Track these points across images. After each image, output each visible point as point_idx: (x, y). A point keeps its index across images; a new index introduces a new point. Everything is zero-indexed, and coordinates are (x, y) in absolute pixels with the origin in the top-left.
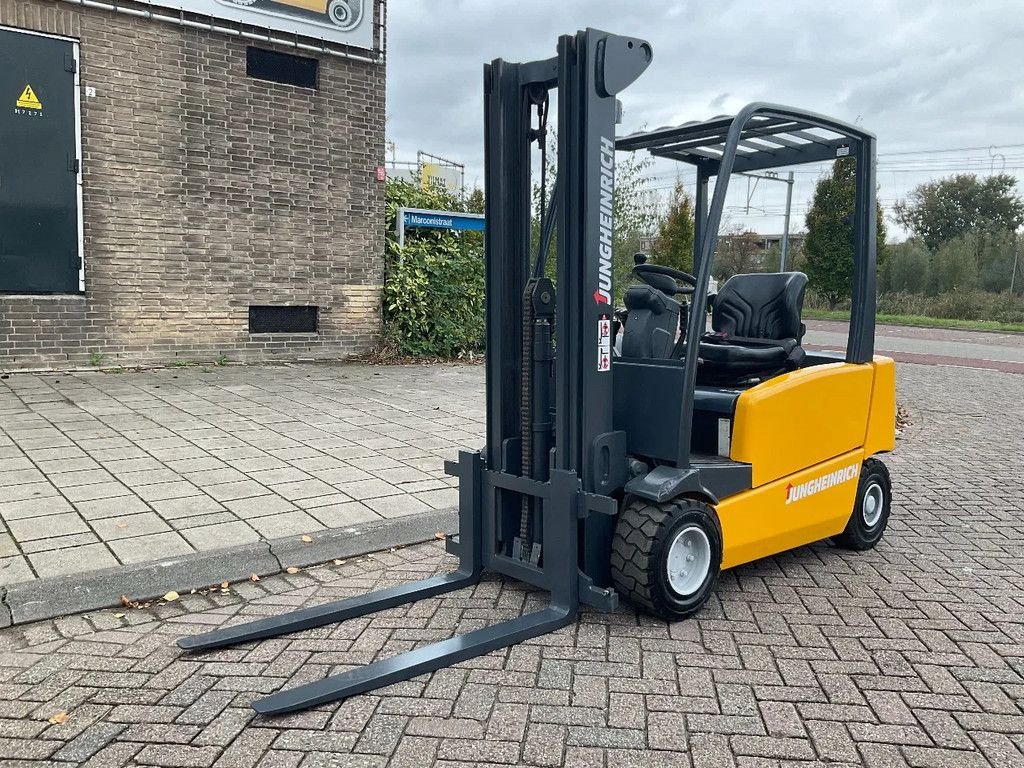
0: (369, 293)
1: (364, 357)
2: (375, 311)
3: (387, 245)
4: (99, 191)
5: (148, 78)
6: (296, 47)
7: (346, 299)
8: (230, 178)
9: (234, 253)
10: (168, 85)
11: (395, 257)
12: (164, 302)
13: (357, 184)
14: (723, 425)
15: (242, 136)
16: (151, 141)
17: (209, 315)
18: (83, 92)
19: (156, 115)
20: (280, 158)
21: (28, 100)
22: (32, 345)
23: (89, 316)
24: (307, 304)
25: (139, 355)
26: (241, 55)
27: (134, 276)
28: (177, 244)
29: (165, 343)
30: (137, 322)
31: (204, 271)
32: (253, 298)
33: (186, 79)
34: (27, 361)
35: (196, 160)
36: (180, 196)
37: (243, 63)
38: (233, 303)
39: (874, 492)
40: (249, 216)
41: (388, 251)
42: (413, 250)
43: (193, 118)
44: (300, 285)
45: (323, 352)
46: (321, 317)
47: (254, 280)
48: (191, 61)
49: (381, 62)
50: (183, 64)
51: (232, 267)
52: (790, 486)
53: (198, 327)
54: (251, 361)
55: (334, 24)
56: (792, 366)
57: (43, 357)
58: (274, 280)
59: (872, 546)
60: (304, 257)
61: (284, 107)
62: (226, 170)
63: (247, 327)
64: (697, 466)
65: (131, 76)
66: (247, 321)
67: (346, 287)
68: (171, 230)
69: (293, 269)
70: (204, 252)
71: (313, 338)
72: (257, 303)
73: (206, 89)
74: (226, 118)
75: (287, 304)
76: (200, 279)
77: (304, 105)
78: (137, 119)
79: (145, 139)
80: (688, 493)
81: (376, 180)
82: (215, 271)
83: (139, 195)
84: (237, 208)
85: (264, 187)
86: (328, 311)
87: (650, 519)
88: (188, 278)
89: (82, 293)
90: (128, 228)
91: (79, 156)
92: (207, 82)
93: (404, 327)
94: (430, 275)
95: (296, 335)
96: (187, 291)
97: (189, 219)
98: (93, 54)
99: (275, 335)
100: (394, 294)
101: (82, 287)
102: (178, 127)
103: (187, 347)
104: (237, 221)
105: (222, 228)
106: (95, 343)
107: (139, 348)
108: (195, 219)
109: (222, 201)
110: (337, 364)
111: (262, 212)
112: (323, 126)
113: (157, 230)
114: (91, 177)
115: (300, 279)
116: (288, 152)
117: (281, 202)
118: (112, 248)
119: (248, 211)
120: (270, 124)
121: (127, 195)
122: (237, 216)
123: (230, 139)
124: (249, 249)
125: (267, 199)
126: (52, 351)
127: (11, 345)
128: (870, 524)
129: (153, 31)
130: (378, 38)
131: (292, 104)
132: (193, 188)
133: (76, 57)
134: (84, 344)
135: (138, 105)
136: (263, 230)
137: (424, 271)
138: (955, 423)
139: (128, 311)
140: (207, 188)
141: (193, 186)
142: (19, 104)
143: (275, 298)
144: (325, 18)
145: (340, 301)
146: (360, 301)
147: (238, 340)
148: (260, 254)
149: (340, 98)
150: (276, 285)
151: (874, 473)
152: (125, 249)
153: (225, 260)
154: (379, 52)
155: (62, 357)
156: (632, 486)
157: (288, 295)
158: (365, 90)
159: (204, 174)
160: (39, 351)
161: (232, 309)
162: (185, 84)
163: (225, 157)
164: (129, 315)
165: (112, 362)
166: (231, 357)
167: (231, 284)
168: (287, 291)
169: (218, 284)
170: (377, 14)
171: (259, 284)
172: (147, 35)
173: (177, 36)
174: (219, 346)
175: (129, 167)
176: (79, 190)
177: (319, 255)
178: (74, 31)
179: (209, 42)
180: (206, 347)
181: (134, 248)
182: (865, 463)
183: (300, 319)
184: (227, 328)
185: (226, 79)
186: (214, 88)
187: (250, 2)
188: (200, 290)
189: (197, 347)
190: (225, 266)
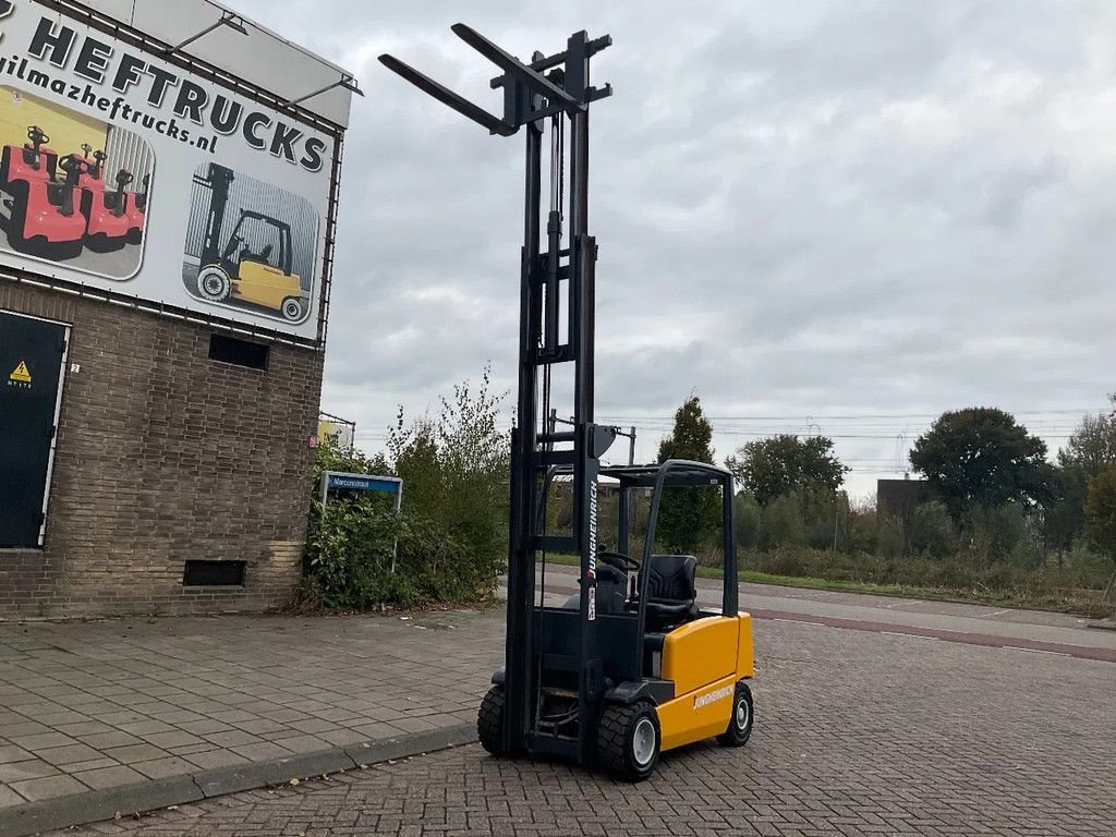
0: (292, 549)
1: (284, 609)
2: (297, 565)
3: (312, 505)
4: (69, 455)
5: (125, 358)
6: (253, 336)
7: (271, 554)
8: (183, 445)
9: (178, 511)
10: (142, 364)
11: (318, 515)
12: (111, 556)
13: (292, 451)
14: (656, 656)
15: (199, 408)
16: (121, 411)
17: (150, 569)
18: (68, 368)
19: (128, 389)
20: (229, 428)
21: (21, 373)
23: (44, 568)
24: (237, 559)
25: (83, 606)
26: (206, 341)
27: (89, 532)
28: (131, 502)
29: (107, 595)
30: (86, 575)
31: (152, 528)
32: (189, 551)
33: (157, 359)
35: (157, 428)
36: (139, 460)
37: (206, 347)
38: (172, 558)
39: (743, 706)
40: (196, 478)
41: (312, 510)
42: (333, 509)
43: (159, 393)
44: (234, 541)
45: (247, 603)
46: (248, 570)
47: (194, 536)
48: (163, 345)
49: (322, 349)
50: (156, 348)
51: (176, 525)
52: (695, 698)
53: (138, 580)
54: (182, 612)
55: (285, 317)
56: (692, 618)
58: (212, 536)
59: (743, 744)
60: (238, 515)
61: (237, 385)
62: (182, 438)
63: (181, 580)
64: (647, 682)
65: (111, 356)
66: (182, 575)
67: (272, 542)
68: (127, 490)
69: (229, 526)
70: (153, 510)
71: (238, 591)
72: (193, 558)
73: (172, 368)
74: (187, 393)
75: (220, 559)
76: (146, 535)
77: (254, 383)
78: (111, 392)
79: (115, 410)
80: (643, 698)
81: (309, 448)
82: (161, 528)
83: (103, 459)
84: (186, 472)
85: (212, 453)
86: (254, 565)
87: (622, 714)
88: (134, 534)
89: (40, 547)
90: (90, 488)
91: (56, 423)
92: (174, 363)
93: (323, 580)
94: (349, 533)
95: (224, 587)
96: (133, 546)
97: (144, 481)
98: (81, 336)
99: (205, 587)
100: (317, 550)
101: (40, 542)
102: (145, 400)
103: (128, 599)
104: (185, 483)
105: (171, 489)
106: (44, 594)
107: (84, 600)
108: (149, 481)
109: (175, 465)
110: (260, 616)
111: (207, 475)
112: (268, 401)
113: (115, 490)
114: (64, 442)
115: (234, 535)
116: (235, 422)
117: (225, 466)
118: (74, 506)
119: (196, 473)
120: (223, 399)
121: (94, 458)
122: (185, 478)
123: (188, 411)
124: (192, 508)
125: (212, 463)
126: (5, 601)
128: (742, 728)
129: (135, 319)
130: (322, 330)
131: (244, 382)
132: (151, 453)
133: (66, 339)
134: (36, 595)
135: (113, 380)
136: (207, 491)
137: (344, 529)
138: (791, 667)
139: (78, 564)
140: (163, 453)
141: (151, 452)
142: (12, 377)
143: (210, 552)
144: (279, 313)
145: (266, 555)
146: (284, 554)
147: (172, 592)
148: (201, 513)
149: (283, 378)
150: (211, 541)
151: (742, 691)
152: (85, 507)
153: (170, 518)
154: (321, 342)
155: (13, 608)
156: (608, 694)
157: (220, 551)
158: (306, 372)
159: (162, 441)
161: (171, 563)
162: (155, 363)
163: (182, 426)
164: (80, 568)
165: (58, 613)
166: (164, 609)
167: (173, 540)
168: (221, 547)
169: (162, 540)
170: (322, 311)
171: (197, 541)
172: (130, 322)
173: (154, 324)
174: (153, 598)
175: (99, 433)
176: (52, 452)
177: (253, 514)
178: (70, 316)
179: (180, 330)
180: (143, 599)
181: (92, 506)
182: (737, 684)
183: (230, 573)
184: (164, 581)
185: (191, 360)
186: (180, 368)
187: (219, 299)
188: (145, 545)
189: (136, 599)
190: (169, 523)
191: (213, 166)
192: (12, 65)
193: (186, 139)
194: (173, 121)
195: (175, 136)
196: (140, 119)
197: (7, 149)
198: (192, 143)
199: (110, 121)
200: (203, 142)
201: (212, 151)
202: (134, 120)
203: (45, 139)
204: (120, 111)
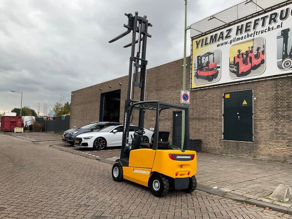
4: (256, 119)
5: (267, 93)
8: (286, 113)
9: (287, 132)
10: (271, 93)
12: (270, 145)
15: (290, 101)
16: (267, 107)
17: (281, 149)
18: (254, 99)
19: (268, 101)
21: (245, 103)
22: (244, 152)
23: (254, 146)
25: (264, 157)
26: (289, 81)
27: (263, 138)
28: (273, 130)
29: (270, 155)
30: (264, 149)
31: (280, 137)
33: (275, 91)
34: (243, 155)
35: (278, 109)
36: (274, 119)
38: (287, 146)
43: (277, 99)
48: (277, 86)
50: (275, 87)
51: (288, 136)
53: (278, 152)
57: (245, 155)
62: (286, 111)
65: (263, 93)
68: (272, 127)
70: (280, 132)
73: (280, 92)
74: (286, 98)
76: (278, 139)
78: (264, 102)
79: (266, 107)
82: (283, 137)
83: (264, 119)
84: (289, 121)
88: (275, 139)
89: (253, 142)
90: (262, 127)
91: (253, 112)
92: (280, 90)
96: (275, 142)
97: (276, 124)
98: (256, 91)
101: (253, 140)
102: (273, 102)
103: (275, 156)
104: (289, 124)
105: (284, 126)
106: (254, 153)
107: (264, 155)
108: (277, 124)
109: (284, 119)
113: (268, 127)
114: (255, 116)
118: (259, 132)
121: (262, 119)
122: (289, 122)
123: (287, 103)
126: (247, 153)
127: (240, 151)
129: (268, 82)
133: (253, 92)
134: (253, 153)
135: (264, 99)
139: (261, 146)
140: (281, 116)
141: (277, 116)
142: (243, 104)
147: (289, 156)
152: (261, 132)
153: (285, 134)
159: (280, 113)
160: (245, 153)
161: (287, 147)
162: (275, 92)
163: (285, 108)
165: (258, 158)
166: (287, 161)
167: (287, 141)
169: (283, 141)
172: (267, 83)
173: (273, 81)
174: (283, 157)
175: (262, 113)
176: (253, 119)
178: (253, 87)
179: (281, 80)
180: (280, 157)
181: (263, 132)
184: (286, 152)
185: (286, 88)
186: (282, 91)
187: (290, 67)
188: (278, 142)
189: (278, 157)
190: (286, 136)
191: (282, 31)
192: (233, 40)
193: (273, 29)
194: (269, 27)
195: (270, 30)
196: (260, 32)
197: (234, 57)
198: (275, 29)
199: (254, 38)
200: (278, 27)
201: (281, 27)
202: (259, 34)
203: (241, 51)
204: (255, 34)
